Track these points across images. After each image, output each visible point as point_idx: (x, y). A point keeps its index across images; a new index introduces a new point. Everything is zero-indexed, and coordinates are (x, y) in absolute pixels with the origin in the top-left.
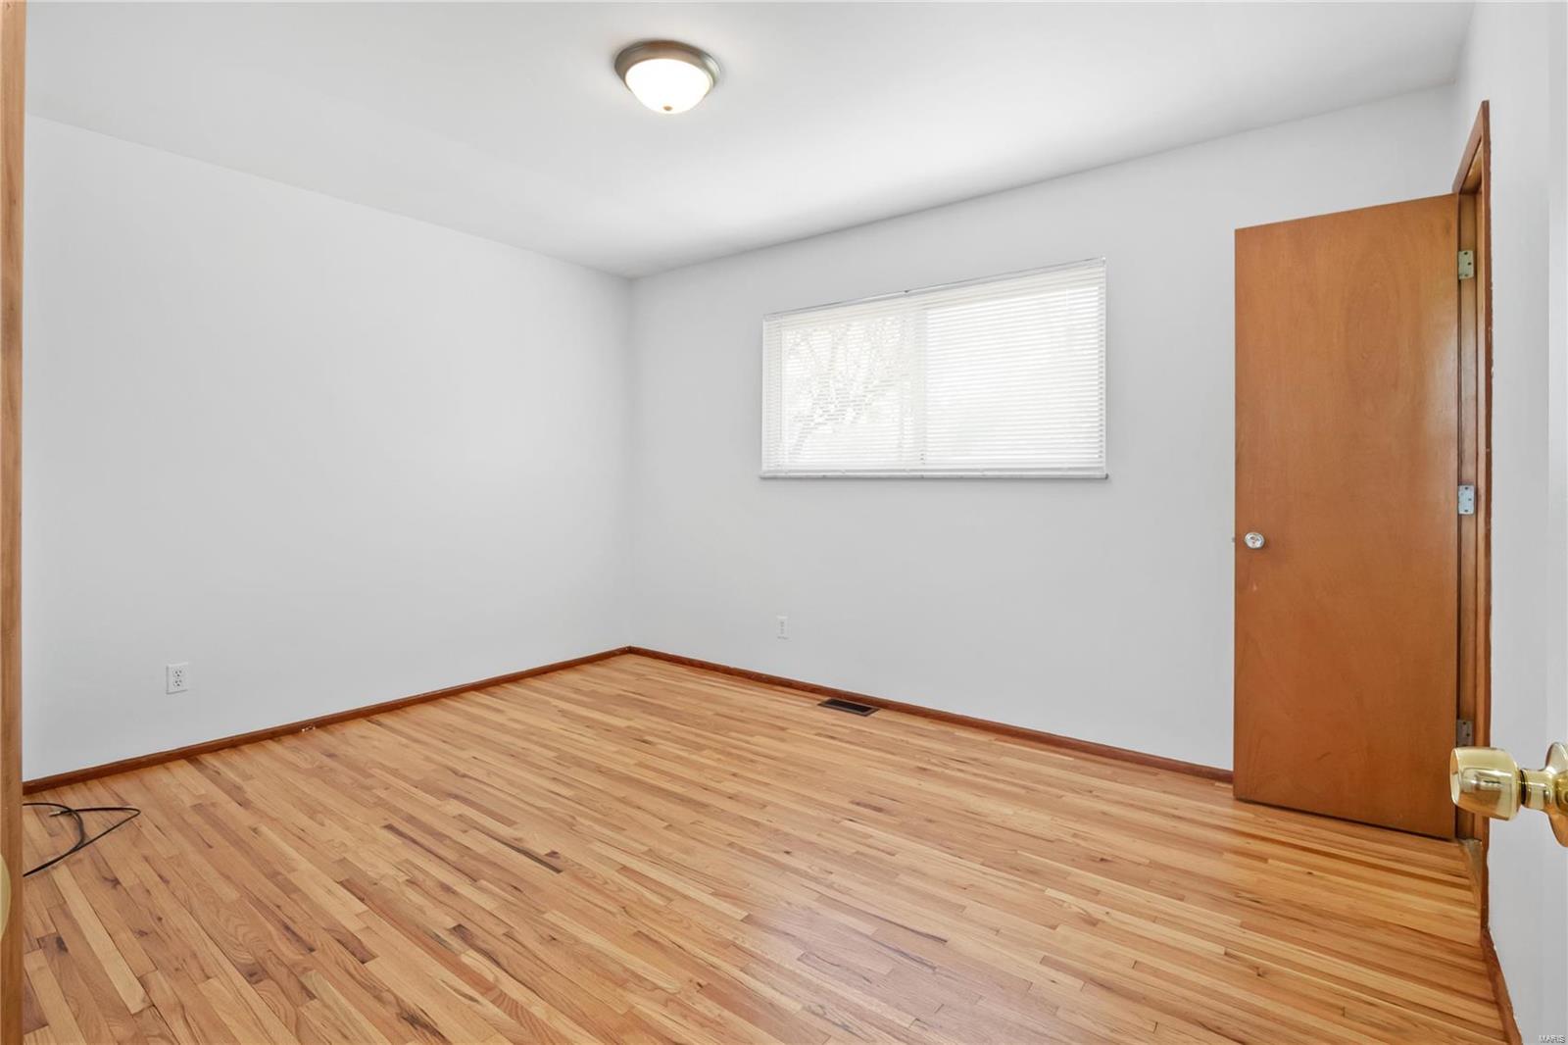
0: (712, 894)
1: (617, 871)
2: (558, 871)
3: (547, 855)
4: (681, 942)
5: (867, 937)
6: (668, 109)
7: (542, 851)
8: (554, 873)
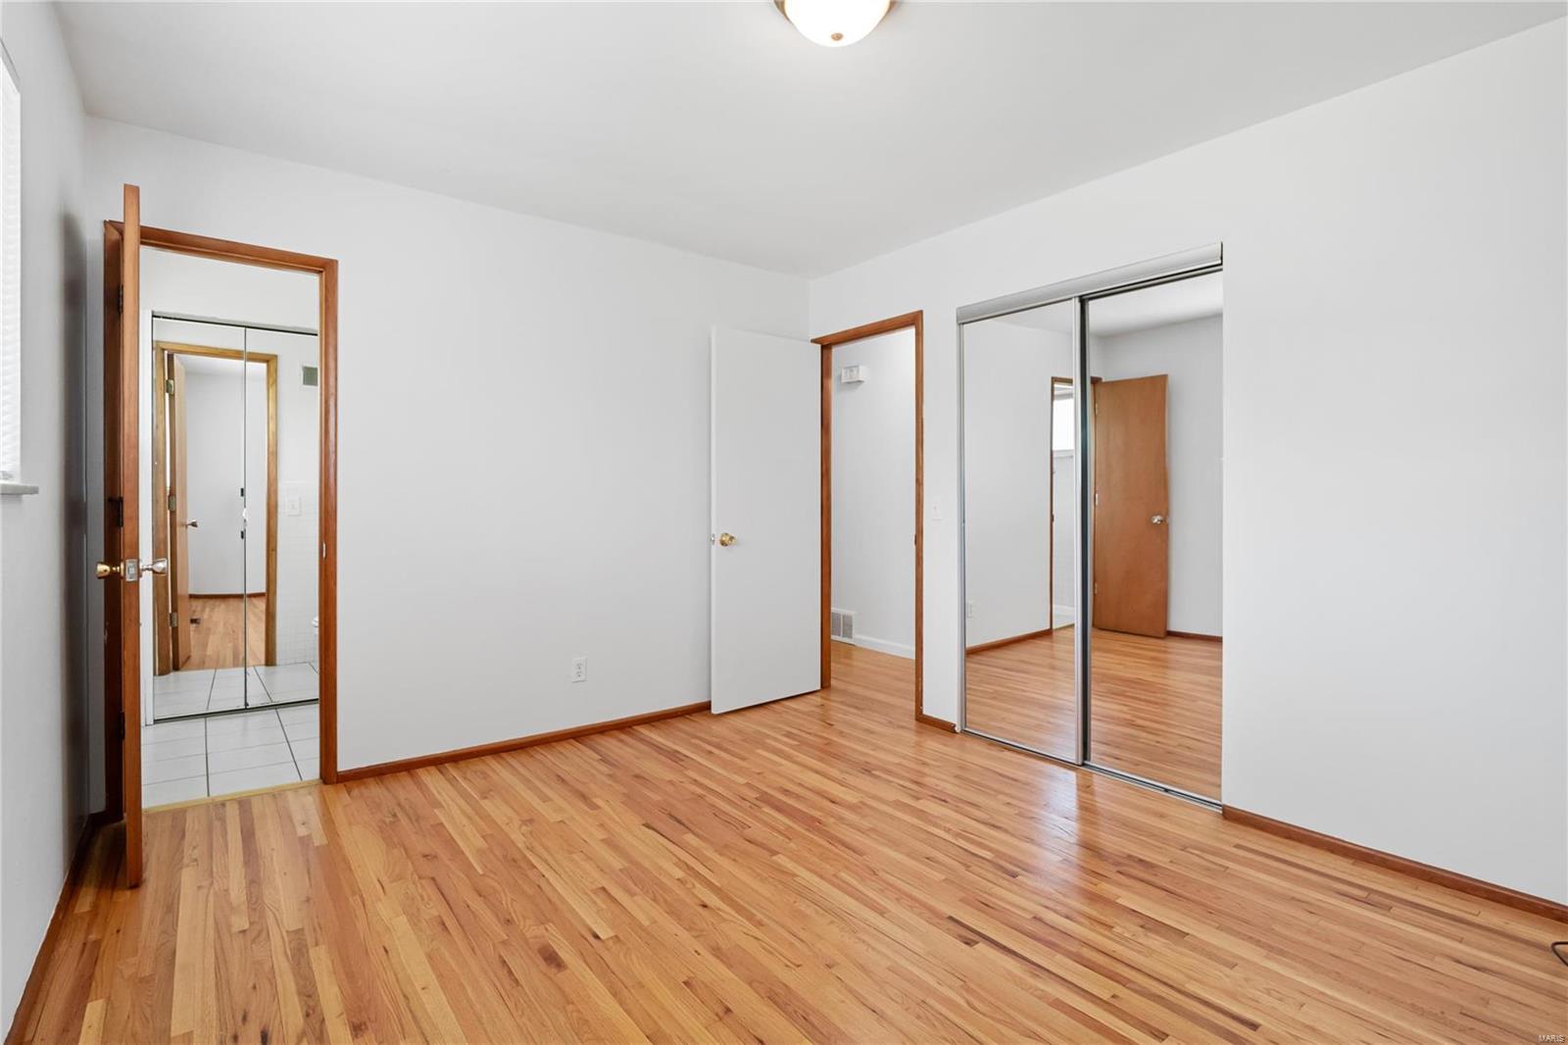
0: (797, 876)
1: (890, 911)
2: (951, 918)
3: (977, 943)
4: (830, 846)
5: (693, 832)
6: (838, 37)
7: (982, 947)
8: (955, 917)
